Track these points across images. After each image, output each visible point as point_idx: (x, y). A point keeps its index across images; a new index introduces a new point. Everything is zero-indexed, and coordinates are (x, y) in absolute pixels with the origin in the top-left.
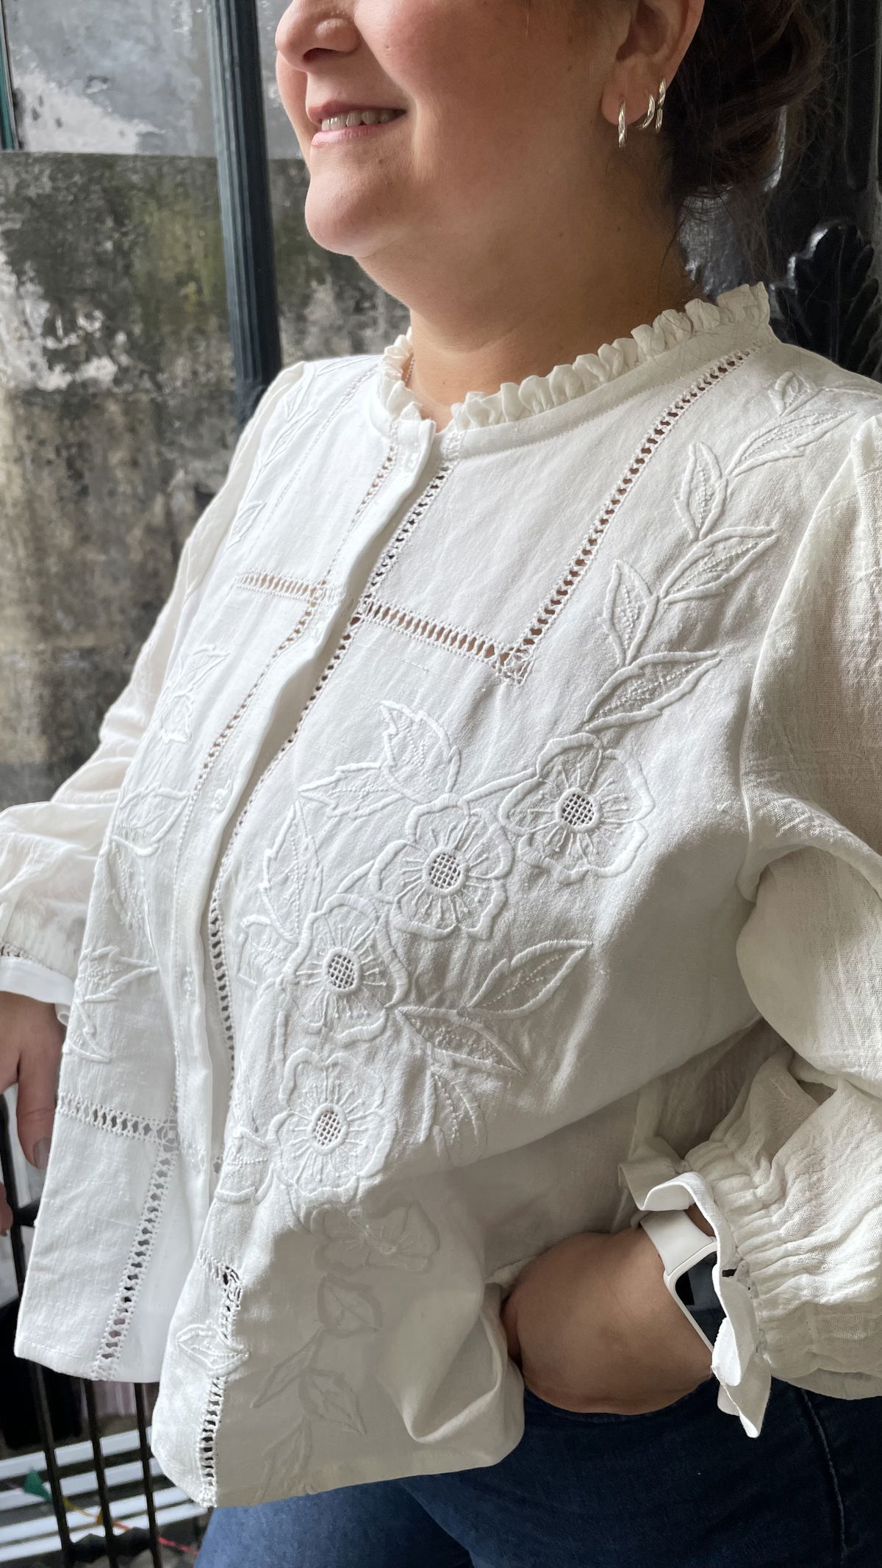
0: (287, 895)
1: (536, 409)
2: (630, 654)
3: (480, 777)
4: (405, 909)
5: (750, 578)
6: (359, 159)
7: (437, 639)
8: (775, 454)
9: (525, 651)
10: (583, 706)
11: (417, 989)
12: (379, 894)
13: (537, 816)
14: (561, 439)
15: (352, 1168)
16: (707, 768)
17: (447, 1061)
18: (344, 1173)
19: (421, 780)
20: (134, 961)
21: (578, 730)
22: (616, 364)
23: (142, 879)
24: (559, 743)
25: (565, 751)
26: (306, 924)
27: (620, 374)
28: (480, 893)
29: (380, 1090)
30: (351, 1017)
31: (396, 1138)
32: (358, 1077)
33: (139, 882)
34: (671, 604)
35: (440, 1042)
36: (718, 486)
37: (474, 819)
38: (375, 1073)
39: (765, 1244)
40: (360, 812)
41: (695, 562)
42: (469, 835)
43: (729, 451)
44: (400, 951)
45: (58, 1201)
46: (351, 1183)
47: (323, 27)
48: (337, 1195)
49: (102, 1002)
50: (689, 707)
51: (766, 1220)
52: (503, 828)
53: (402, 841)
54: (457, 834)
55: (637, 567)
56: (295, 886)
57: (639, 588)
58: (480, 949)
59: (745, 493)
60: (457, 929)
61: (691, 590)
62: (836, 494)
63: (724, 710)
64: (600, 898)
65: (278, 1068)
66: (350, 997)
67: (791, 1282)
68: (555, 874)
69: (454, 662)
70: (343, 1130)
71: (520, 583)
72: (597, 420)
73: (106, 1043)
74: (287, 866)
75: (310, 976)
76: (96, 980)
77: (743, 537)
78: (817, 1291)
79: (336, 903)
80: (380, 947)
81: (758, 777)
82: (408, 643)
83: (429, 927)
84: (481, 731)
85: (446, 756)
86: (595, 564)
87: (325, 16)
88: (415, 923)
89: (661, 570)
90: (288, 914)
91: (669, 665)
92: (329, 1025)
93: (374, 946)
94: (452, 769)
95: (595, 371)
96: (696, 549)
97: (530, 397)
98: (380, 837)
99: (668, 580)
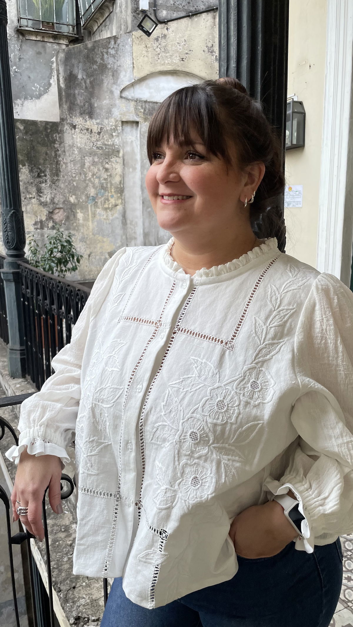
0: (172, 415)
1: (223, 273)
2: (262, 342)
3: (226, 378)
4: (211, 417)
5: (290, 320)
6: (179, 209)
7: (204, 338)
8: (293, 288)
9: (232, 342)
10: (252, 357)
11: (217, 440)
12: (203, 414)
13: (244, 388)
14: (231, 281)
15: (205, 492)
16: (288, 372)
17: (226, 459)
18: (203, 494)
19: (209, 380)
20: (103, 441)
21: (252, 363)
22: (245, 262)
23: (106, 415)
24: (247, 367)
25: (249, 369)
26: (180, 424)
27: (246, 264)
28: (232, 411)
29: (210, 469)
30: (199, 450)
31: (217, 482)
32: (202, 466)
33: (105, 416)
34: (271, 328)
35: (224, 454)
36: (279, 296)
37: (227, 390)
38: (207, 465)
39: (310, 500)
40: (192, 390)
41: (275, 317)
42: (226, 394)
43: (281, 287)
44: (211, 429)
45: (84, 522)
46: (206, 496)
47: (172, 176)
48: (202, 501)
49: (94, 455)
50: (279, 356)
51: (308, 494)
52: (236, 392)
53: (208, 398)
54: (223, 395)
55: (260, 317)
56: (174, 413)
57: (262, 323)
58: (234, 426)
59: (286, 298)
60: (227, 421)
61: (276, 324)
62: (310, 299)
63: (289, 356)
64: (264, 410)
65: (177, 467)
66: (198, 444)
67: (318, 509)
68: (252, 404)
69: (211, 345)
70: (200, 482)
71: (227, 322)
72: (241, 276)
73: (96, 468)
74: (170, 407)
75: (184, 439)
76: (91, 448)
77: (287, 310)
78: (324, 510)
79: (190, 417)
80: (205, 428)
81: (300, 373)
82: (195, 339)
83: (219, 421)
84: (224, 365)
85: (215, 372)
86: (247, 317)
87: (172, 173)
88: (215, 421)
89: (267, 319)
90: (174, 421)
91: (272, 344)
92: (192, 452)
93: (203, 428)
94: (218, 376)
95: (239, 263)
96: (275, 313)
97: (222, 270)
98: (200, 397)
99: (269, 321)
